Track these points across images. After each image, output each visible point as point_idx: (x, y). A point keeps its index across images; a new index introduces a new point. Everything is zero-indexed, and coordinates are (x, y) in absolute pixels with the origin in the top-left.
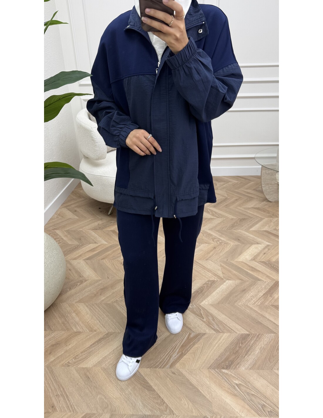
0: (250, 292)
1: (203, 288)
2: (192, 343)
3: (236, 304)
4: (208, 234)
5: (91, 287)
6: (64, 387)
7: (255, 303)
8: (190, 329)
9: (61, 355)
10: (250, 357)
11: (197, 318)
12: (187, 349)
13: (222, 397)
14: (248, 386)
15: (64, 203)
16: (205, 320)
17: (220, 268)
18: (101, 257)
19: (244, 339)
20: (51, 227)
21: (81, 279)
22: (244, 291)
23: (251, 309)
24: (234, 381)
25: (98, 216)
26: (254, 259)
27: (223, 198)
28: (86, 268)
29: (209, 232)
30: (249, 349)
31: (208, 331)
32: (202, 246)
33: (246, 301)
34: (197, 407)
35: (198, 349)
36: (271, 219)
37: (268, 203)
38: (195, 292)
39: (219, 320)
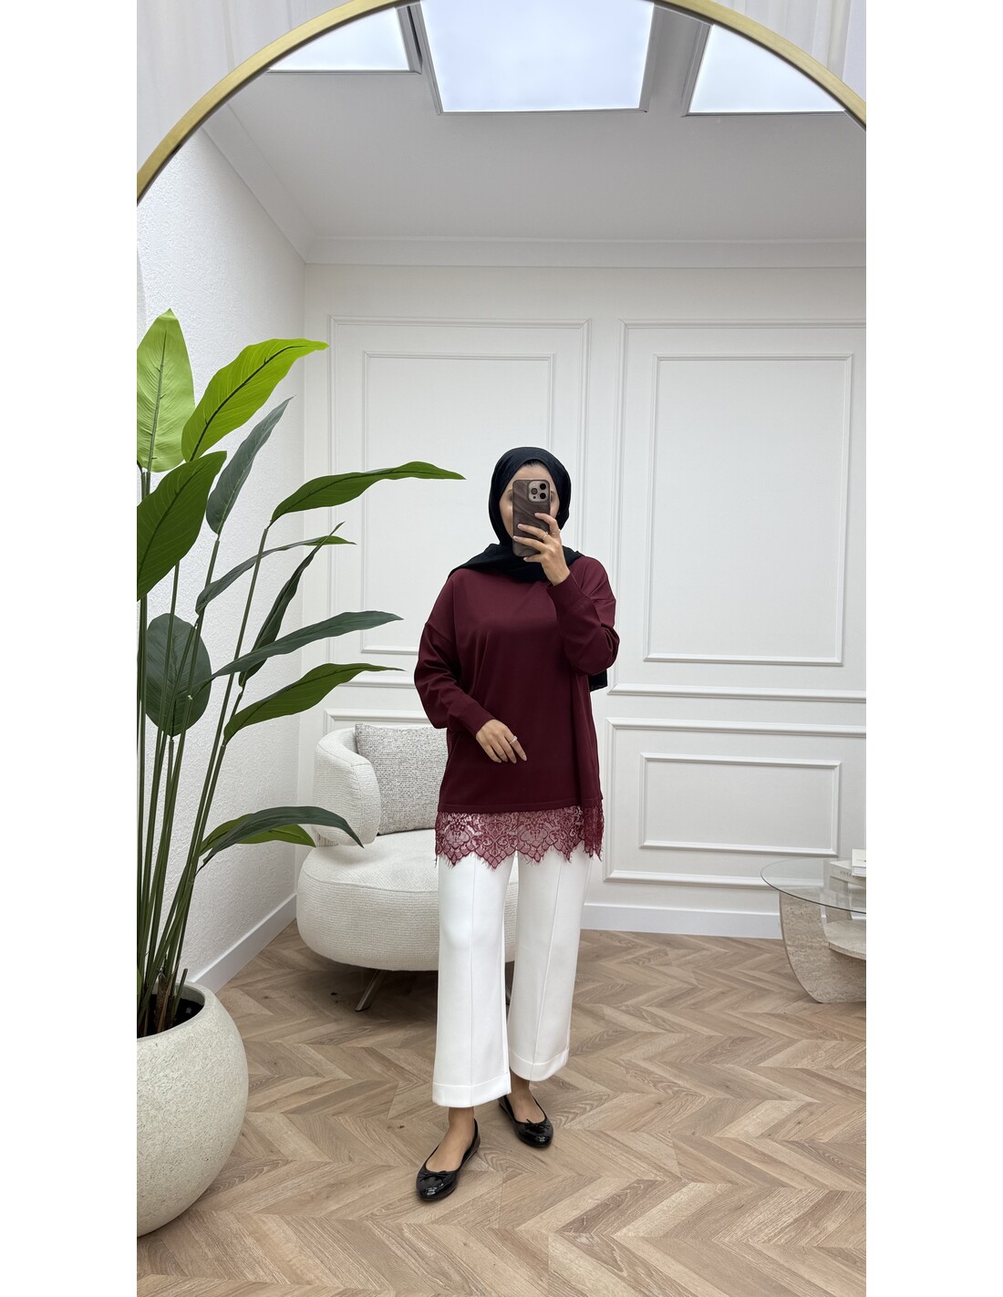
0: (756, 1213)
1: (622, 1197)
3: (714, 1240)
4: (641, 1071)
5: (301, 1178)
7: (769, 1240)
11: (603, 1269)
16: (625, 1274)
17: (672, 1151)
18: (330, 1110)
21: (273, 1157)
22: (740, 1209)
23: (759, 1253)
25: (328, 1013)
26: (769, 1135)
27: (685, 986)
28: (290, 1132)
29: (644, 1065)
32: (623, 1096)
33: (746, 1234)
36: (820, 1041)
37: (811, 1004)
38: (598, 1206)
39: (666, 1276)
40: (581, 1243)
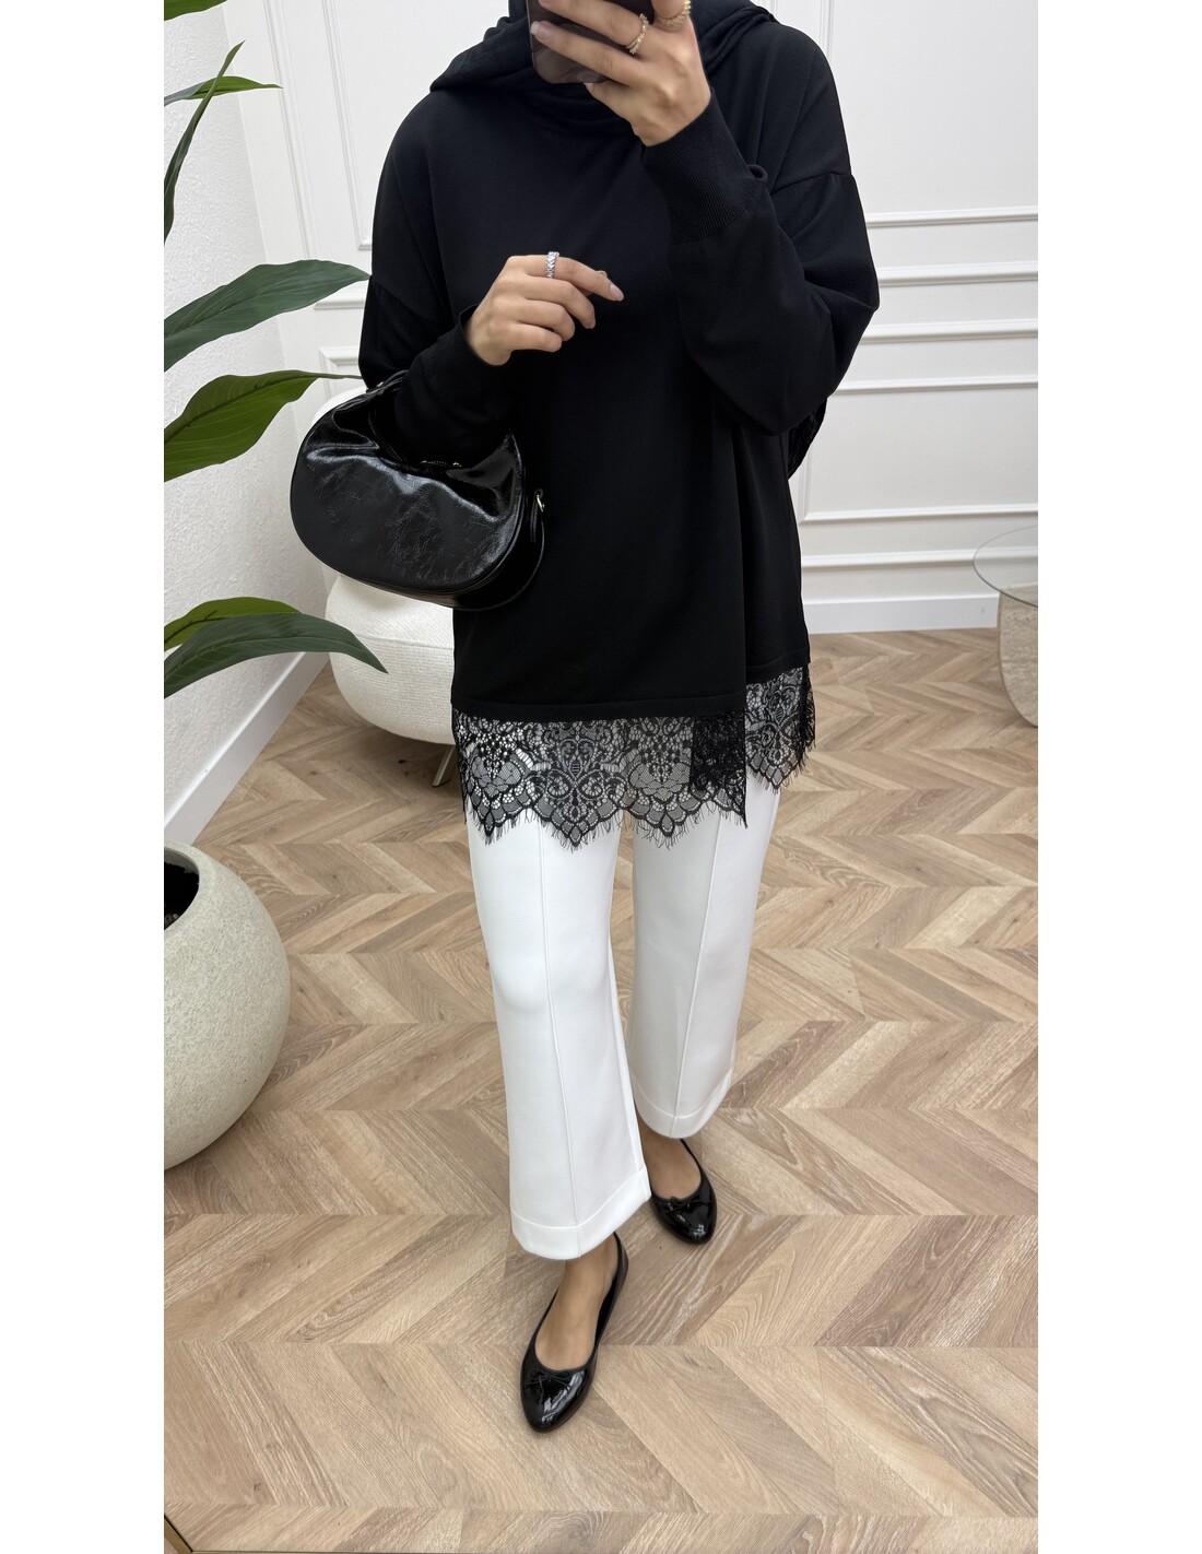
0: (964, 1064)
1: (791, 1049)
2: (756, 1252)
3: (912, 1108)
4: (804, 853)
5: (380, 1051)
6: (296, 1416)
7: (983, 1103)
8: (746, 1201)
9: (280, 1300)
10: (970, 1299)
11: (772, 1161)
12: (738, 1273)
13: (871, 1447)
14: (964, 1407)
15: (270, 745)
16: (800, 1167)
17: (851, 975)
18: (411, 943)
19: (946, 1237)
20: (226, 832)
21: (343, 1022)
22: (943, 1059)
23: (970, 1124)
24: (913, 1389)
25: (399, 793)
26: (977, 942)
27: (857, 714)
28: (361, 982)
29: (809, 842)
30: (966, 1273)
31: (813, 1207)
32: (784, 895)
33: (952, 1095)
34: (780, 1486)
35: (777, 1273)
37: (1026, 730)
38: (760, 1065)
39: (851, 1166)
40: (742, 1124)
